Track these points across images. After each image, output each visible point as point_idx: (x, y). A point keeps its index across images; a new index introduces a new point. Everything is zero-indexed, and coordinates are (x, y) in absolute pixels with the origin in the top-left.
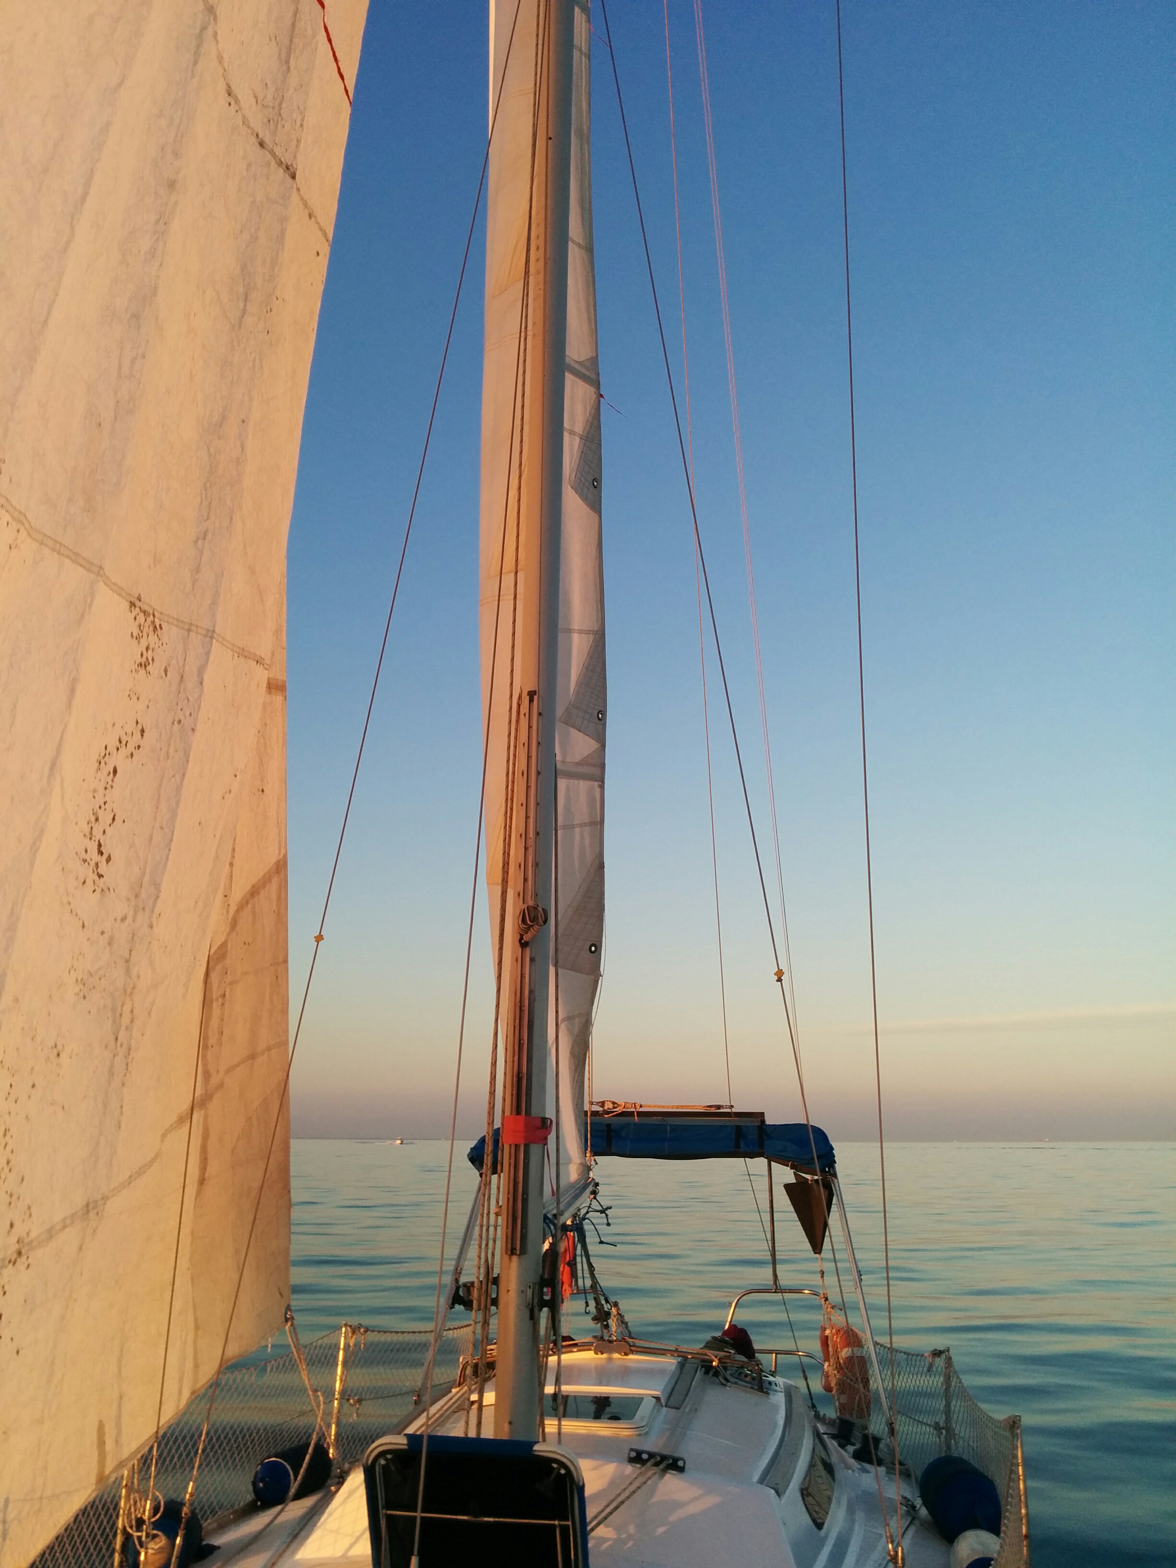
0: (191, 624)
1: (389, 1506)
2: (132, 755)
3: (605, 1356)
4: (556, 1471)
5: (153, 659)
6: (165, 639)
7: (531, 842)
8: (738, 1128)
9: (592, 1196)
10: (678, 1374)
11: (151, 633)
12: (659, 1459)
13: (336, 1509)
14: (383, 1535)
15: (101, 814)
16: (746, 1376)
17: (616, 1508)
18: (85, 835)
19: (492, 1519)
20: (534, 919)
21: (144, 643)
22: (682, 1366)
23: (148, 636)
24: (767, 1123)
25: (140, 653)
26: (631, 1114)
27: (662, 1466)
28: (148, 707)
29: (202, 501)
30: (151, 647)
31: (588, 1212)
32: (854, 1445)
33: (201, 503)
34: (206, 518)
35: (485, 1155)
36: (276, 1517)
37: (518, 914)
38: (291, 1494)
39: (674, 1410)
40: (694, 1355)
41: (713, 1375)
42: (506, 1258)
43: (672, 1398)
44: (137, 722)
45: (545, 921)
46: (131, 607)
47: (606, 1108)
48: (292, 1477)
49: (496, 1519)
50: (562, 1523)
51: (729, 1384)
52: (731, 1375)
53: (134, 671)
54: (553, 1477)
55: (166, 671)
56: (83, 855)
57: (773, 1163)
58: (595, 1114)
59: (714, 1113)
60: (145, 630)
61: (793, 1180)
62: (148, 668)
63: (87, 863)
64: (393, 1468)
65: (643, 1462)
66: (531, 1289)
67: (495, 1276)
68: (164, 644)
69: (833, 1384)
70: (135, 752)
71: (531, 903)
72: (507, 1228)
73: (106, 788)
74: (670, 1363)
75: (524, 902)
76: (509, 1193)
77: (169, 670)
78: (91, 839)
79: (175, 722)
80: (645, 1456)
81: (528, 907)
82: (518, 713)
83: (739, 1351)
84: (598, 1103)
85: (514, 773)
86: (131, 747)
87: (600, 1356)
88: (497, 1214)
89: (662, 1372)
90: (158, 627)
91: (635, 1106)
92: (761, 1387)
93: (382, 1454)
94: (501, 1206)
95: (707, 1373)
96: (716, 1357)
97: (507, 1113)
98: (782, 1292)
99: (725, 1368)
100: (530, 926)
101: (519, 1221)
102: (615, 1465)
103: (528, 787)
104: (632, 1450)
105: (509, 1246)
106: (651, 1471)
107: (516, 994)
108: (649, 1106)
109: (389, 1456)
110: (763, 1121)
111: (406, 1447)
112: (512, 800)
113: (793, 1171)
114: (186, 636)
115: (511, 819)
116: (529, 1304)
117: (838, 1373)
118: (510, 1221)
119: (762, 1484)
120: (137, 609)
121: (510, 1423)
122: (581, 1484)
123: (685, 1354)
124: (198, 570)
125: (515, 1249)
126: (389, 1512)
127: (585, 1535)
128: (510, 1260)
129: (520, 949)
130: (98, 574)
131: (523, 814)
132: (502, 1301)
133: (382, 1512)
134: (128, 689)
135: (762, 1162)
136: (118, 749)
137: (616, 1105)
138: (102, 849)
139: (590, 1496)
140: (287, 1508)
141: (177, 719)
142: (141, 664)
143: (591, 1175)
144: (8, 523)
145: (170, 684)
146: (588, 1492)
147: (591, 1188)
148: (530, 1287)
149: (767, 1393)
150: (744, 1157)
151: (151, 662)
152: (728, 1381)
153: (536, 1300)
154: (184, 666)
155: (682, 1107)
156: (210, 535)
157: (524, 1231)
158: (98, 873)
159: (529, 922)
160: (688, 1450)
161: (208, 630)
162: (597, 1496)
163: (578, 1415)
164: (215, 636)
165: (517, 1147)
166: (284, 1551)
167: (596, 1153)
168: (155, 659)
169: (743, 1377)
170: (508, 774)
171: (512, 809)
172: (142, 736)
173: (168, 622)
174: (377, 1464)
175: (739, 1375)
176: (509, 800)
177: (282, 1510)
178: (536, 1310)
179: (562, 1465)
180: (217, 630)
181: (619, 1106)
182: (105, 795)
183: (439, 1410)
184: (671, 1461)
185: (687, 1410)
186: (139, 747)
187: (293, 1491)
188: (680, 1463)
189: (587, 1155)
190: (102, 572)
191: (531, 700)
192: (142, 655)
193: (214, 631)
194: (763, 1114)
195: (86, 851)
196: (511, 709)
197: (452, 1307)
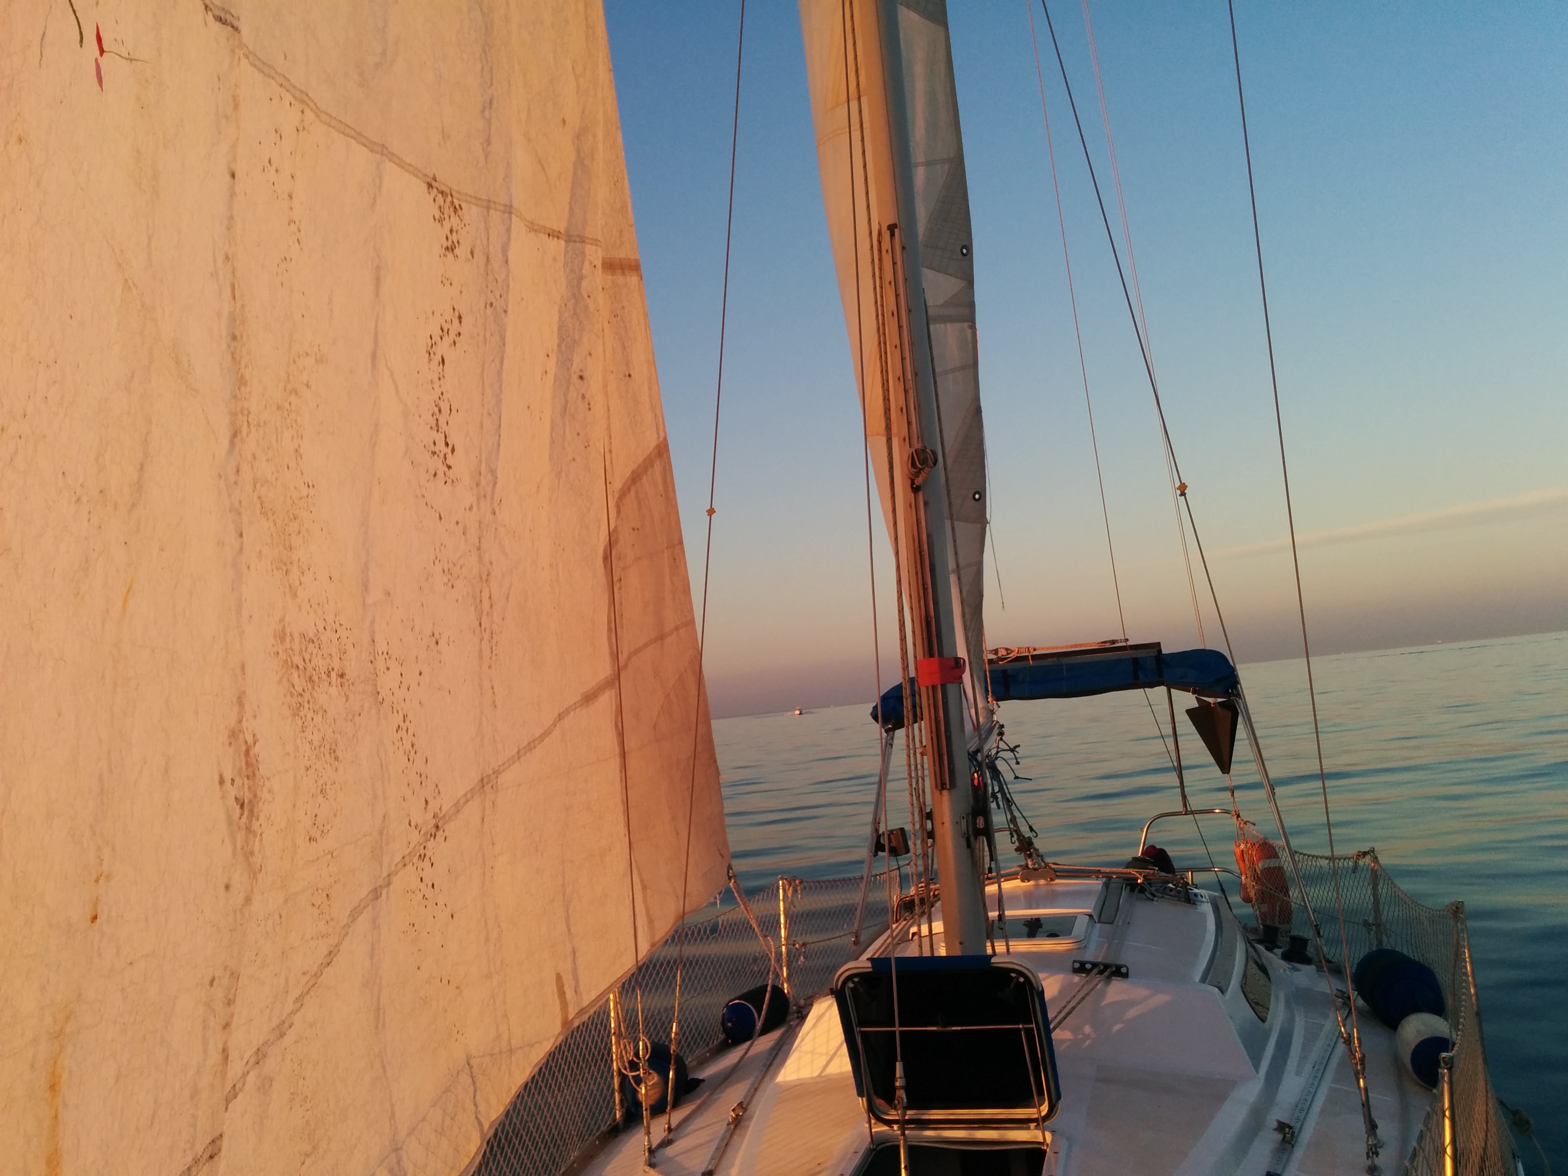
0: (489, 201)
1: (861, 1024)
2: (455, 343)
3: (1032, 883)
4: (1015, 980)
5: (458, 242)
6: (466, 220)
7: (910, 384)
8: (1135, 661)
9: (999, 738)
10: (1104, 893)
11: (452, 214)
12: (1102, 967)
13: (808, 1033)
14: (861, 1051)
15: (441, 404)
16: (1171, 890)
17: (1069, 1013)
18: (431, 428)
19: (959, 1028)
20: (924, 462)
21: (447, 225)
22: (1107, 885)
23: (450, 217)
24: (1164, 652)
25: (445, 236)
26: (1026, 658)
27: (1106, 974)
28: (461, 292)
29: (483, 66)
30: (454, 229)
31: (998, 752)
32: (1280, 947)
33: (482, 69)
34: (489, 83)
35: (904, 700)
36: (746, 1053)
37: (906, 459)
38: (758, 1028)
39: (1108, 925)
40: (1119, 875)
41: (1139, 892)
42: (937, 793)
43: (1102, 917)
44: (454, 309)
45: (935, 463)
46: (429, 188)
47: (1000, 655)
48: (756, 1016)
49: (963, 1028)
50: (1026, 1026)
51: (1156, 899)
52: (1155, 890)
53: (442, 256)
54: (1012, 986)
55: (472, 253)
56: (432, 448)
57: (1172, 690)
58: (991, 661)
59: (1109, 648)
60: (446, 212)
61: (1195, 705)
62: (456, 251)
63: (436, 456)
64: (861, 990)
65: (1088, 972)
66: (965, 820)
67: (928, 811)
68: (467, 225)
69: (1252, 894)
70: (457, 339)
71: (917, 445)
72: (934, 765)
73: (439, 379)
74: (1096, 884)
75: (910, 447)
76: (931, 733)
77: (476, 251)
78: (438, 431)
79: (488, 306)
80: (1088, 966)
81: (916, 451)
82: (880, 251)
83: (1162, 869)
84: (991, 652)
85: (883, 316)
86: (452, 334)
87: (1026, 884)
88: (922, 754)
89: (1088, 893)
90: (457, 207)
91: (1029, 650)
92: (1187, 897)
93: (849, 978)
94: (925, 746)
95: (1132, 890)
96: (1141, 875)
97: (920, 656)
98: (1193, 814)
99: (1150, 884)
100: (921, 469)
101: (945, 757)
102: (1060, 977)
103: (900, 327)
104: (1075, 961)
105: (939, 781)
106: (1097, 981)
107: (914, 540)
108: (1043, 649)
109: (856, 980)
110: (1160, 651)
111: (871, 970)
112: (885, 343)
113: (1195, 696)
114: (486, 213)
115: (887, 363)
116: (965, 834)
117: (1256, 883)
118: (937, 758)
119: (1204, 983)
120: (435, 190)
121: (961, 943)
122: (1040, 989)
123: (1110, 875)
124: (488, 142)
125: (945, 784)
126: (863, 1029)
127: (1049, 1032)
128: (941, 794)
129: (913, 495)
130: (382, 154)
131: (898, 356)
132: (938, 833)
133: (857, 1030)
134: (440, 276)
135: (1162, 689)
136: (442, 338)
137: (1009, 652)
138: (448, 440)
139: (1049, 1000)
140: (756, 1043)
141: (489, 303)
142: (447, 248)
143: (995, 718)
144: (291, 104)
145: (478, 267)
146: (1047, 996)
147: (996, 731)
148: (963, 818)
149: (1194, 904)
150: (1144, 688)
151: (457, 245)
152: (1155, 896)
153: (971, 829)
154: (488, 246)
155: (1076, 646)
156: (495, 102)
157: (951, 766)
158: (447, 465)
159: (919, 466)
160: (1126, 958)
161: (506, 206)
162: (1053, 999)
163: (1017, 936)
164: (513, 211)
165: (934, 688)
166: (763, 1078)
167: (999, 698)
168: (460, 241)
169: (1168, 891)
170: (877, 316)
171: (886, 353)
172: (460, 322)
173: (466, 201)
174: (846, 988)
175: (1164, 892)
176: (882, 343)
177: (751, 1045)
178: (972, 839)
179: (1020, 973)
180: (515, 205)
181: (1013, 651)
182: (440, 386)
183: (883, 944)
184: (1114, 969)
185: (1120, 924)
186: (459, 334)
187: (759, 1025)
188: (1124, 970)
189: (990, 700)
190: (385, 151)
191: (892, 235)
192: (447, 238)
193: (511, 206)
194: (1159, 644)
195: (435, 443)
196: (872, 247)
197: (876, 855)
